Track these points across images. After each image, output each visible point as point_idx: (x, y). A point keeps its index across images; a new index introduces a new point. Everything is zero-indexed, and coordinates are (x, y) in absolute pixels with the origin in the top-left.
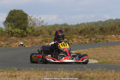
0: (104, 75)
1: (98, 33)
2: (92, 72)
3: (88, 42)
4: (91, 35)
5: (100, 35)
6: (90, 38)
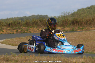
0: (26, 59)
2: (17, 56)
3: (15, 32)
5: (25, 28)
6: (17, 29)
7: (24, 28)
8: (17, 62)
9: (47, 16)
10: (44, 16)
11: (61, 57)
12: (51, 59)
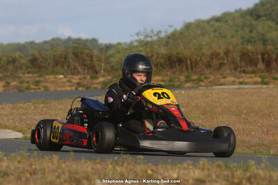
0: (33, 167)
1: (24, 68)
2: (5, 158)
3: (0, 89)
4: (8, 74)
5: (30, 75)
6: (7, 79)
7: (27, 75)
8: (5, 176)
9: (94, 41)
10: (87, 41)
11: (136, 165)
12: (106, 169)
